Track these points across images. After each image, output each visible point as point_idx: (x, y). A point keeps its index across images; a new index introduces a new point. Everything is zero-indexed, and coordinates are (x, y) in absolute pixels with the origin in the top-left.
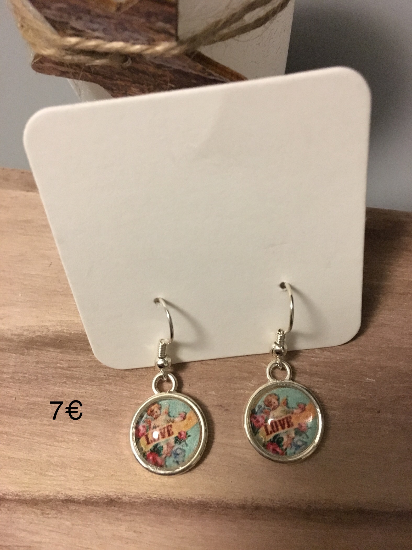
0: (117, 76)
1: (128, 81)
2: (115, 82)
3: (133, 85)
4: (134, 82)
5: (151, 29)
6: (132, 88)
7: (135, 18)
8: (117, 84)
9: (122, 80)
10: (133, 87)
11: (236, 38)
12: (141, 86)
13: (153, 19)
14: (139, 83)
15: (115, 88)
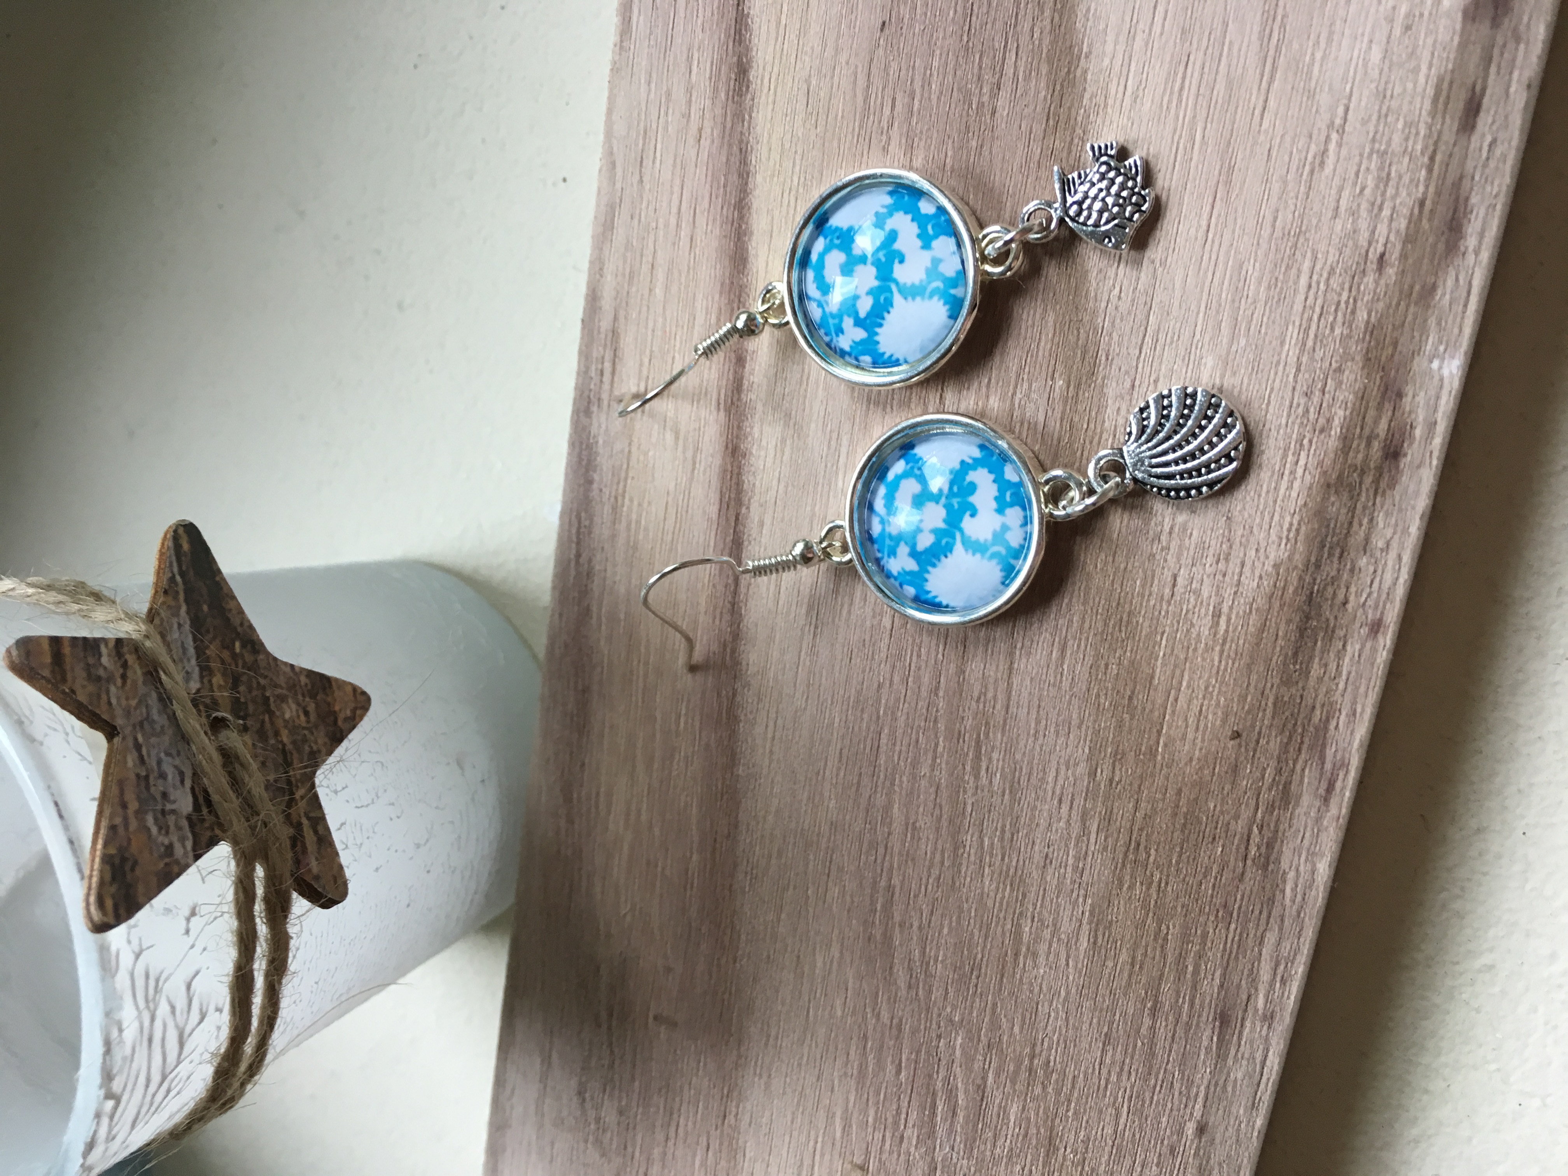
0: (272, 741)
1: (272, 723)
2: (289, 747)
3: (278, 713)
4: (271, 713)
5: (124, 677)
6: (287, 716)
7: (114, 701)
8: (294, 742)
9: (277, 734)
10: (283, 714)
12: (272, 699)
13: (101, 672)
14: (266, 704)
15: (307, 748)
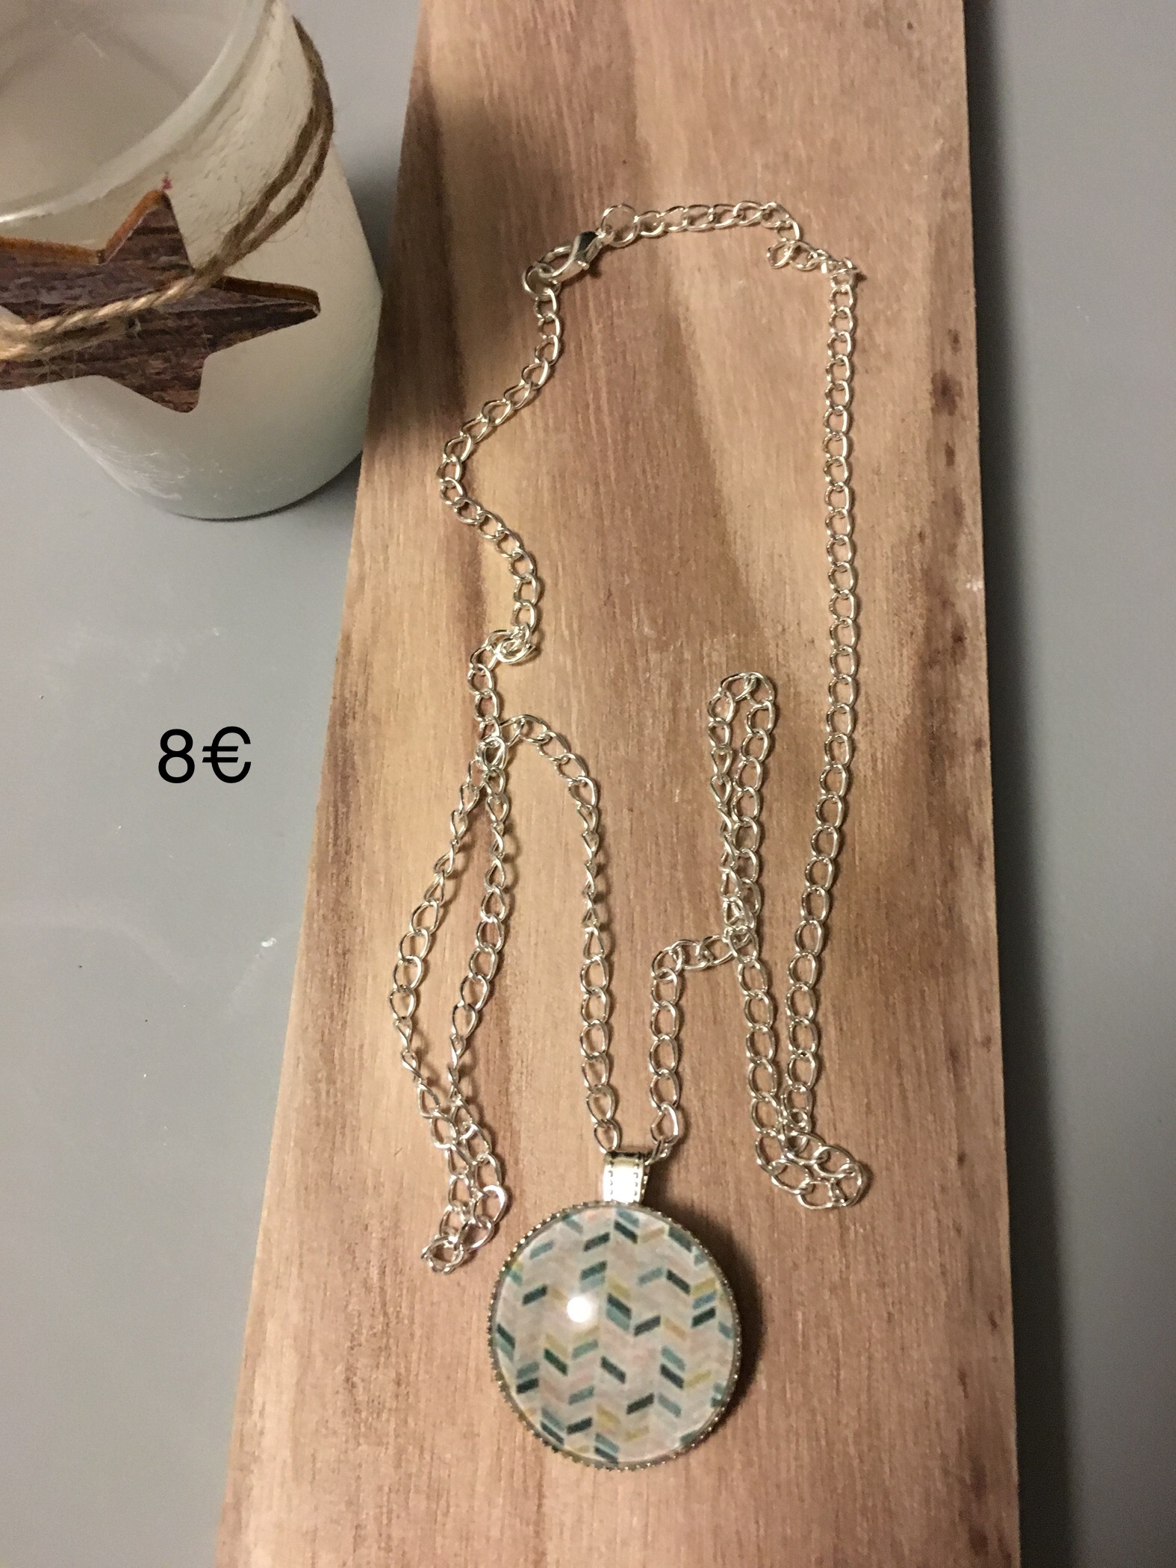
0: (124, 352)
1: (142, 353)
3: (152, 357)
5: (154, 269)
7: (129, 262)
10: (153, 360)
11: (271, 239)
12: (164, 354)
13: (154, 256)
14: (158, 350)
15: (125, 372)
